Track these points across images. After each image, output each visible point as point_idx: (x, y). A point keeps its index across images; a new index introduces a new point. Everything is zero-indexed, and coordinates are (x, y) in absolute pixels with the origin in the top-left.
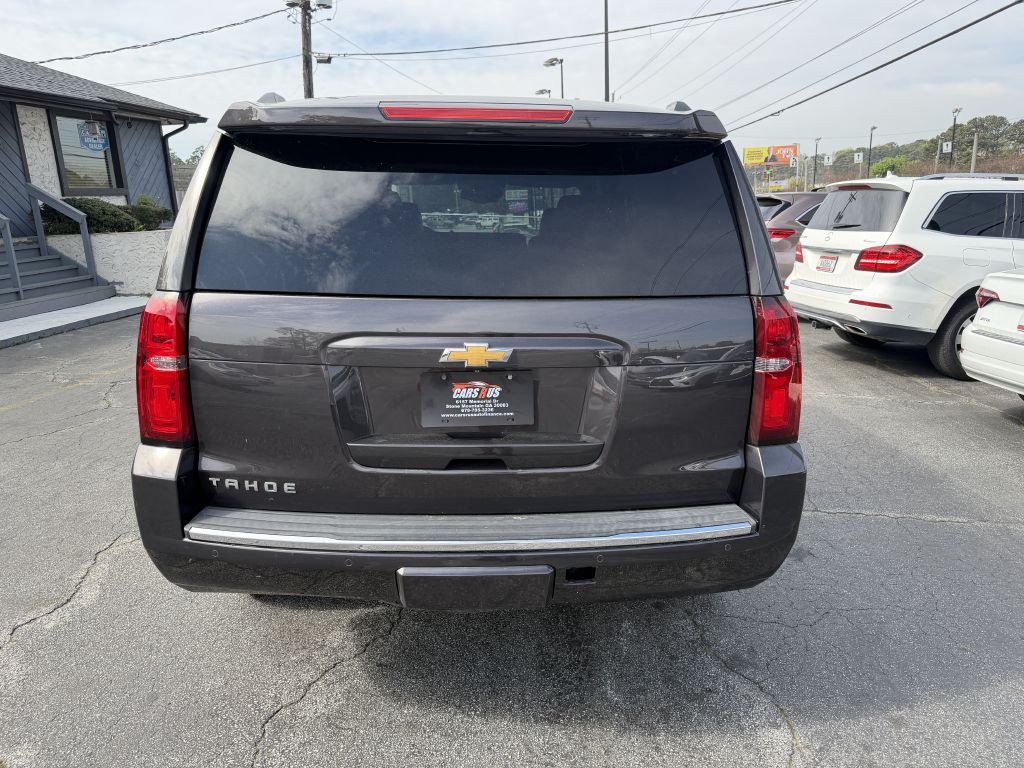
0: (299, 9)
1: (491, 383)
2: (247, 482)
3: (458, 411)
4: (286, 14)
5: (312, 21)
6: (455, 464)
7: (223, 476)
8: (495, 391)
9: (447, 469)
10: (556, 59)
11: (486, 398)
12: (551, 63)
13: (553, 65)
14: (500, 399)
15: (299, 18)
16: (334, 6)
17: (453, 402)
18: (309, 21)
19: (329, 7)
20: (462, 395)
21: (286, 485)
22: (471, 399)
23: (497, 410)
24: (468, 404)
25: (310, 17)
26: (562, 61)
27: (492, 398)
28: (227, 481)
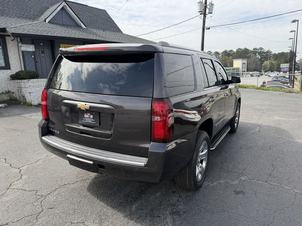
0: (203, 15)
3: (85, 120)
4: (199, 17)
5: (206, 18)
6: (82, 133)
8: (92, 116)
10: (296, 20)
11: (90, 118)
12: (294, 21)
13: (295, 22)
14: (93, 118)
15: (203, 17)
16: (213, 13)
17: (84, 118)
18: (205, 18)
19: (212, 13)
20: (86, 117)
21: (58, 132)
23: (92, 121)
25: (206, 17)
26: (298, 21)
27: (91, 118)
28: (51, 129)
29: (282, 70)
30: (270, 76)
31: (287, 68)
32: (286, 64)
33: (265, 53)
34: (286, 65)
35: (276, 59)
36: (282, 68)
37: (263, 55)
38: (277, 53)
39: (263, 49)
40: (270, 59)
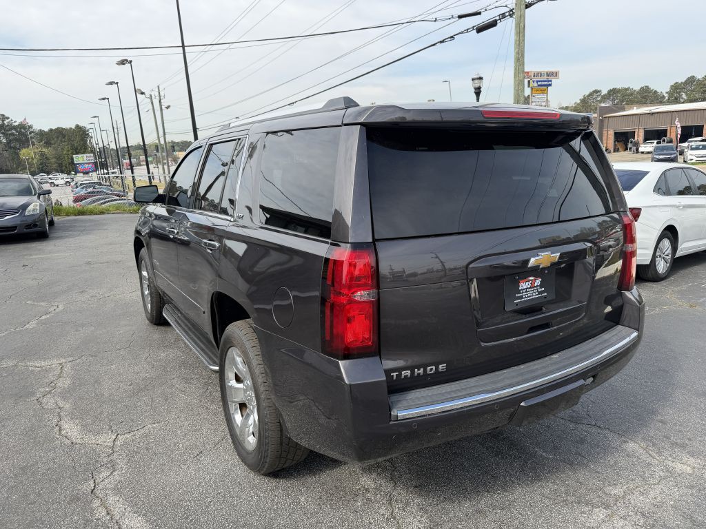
1: (537, 277)
2: (416, 370)
3: (522, 297)
6: (532, 329)
7: (399, 370)
8: (538, 282)
9: (528, 333)
10: (127, 60)
11: (535, 287)
12: (123, 62)
14: (541, 286)
17: (519, 292)
20: (524, 287)
21: (440, 366)
22: (528, 288)
23: (539, 293)
24: (526, 292)
26: (131, 61)
28: (403, 372)
29: (80, 168)
30: (56, 183)
31: (89, 163)
32: (85, 155)
33: (15, 128)
34: (85, 158)
35: (48, 144)
36: (78, 164)
37: (12, 134)
38: (46, 129)
39: (8, 118)
40: (33, 145)
